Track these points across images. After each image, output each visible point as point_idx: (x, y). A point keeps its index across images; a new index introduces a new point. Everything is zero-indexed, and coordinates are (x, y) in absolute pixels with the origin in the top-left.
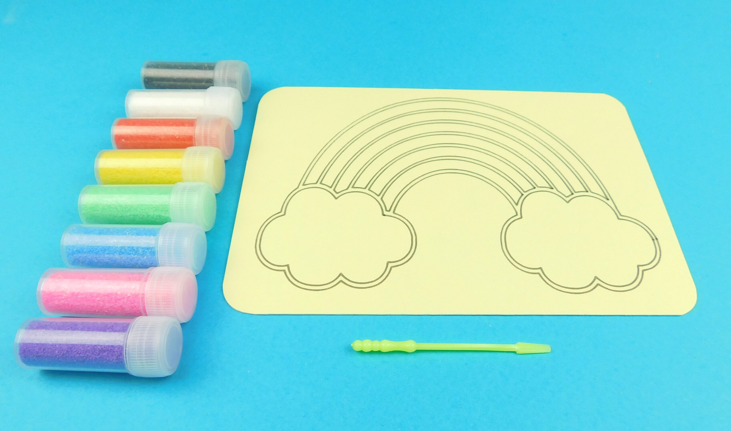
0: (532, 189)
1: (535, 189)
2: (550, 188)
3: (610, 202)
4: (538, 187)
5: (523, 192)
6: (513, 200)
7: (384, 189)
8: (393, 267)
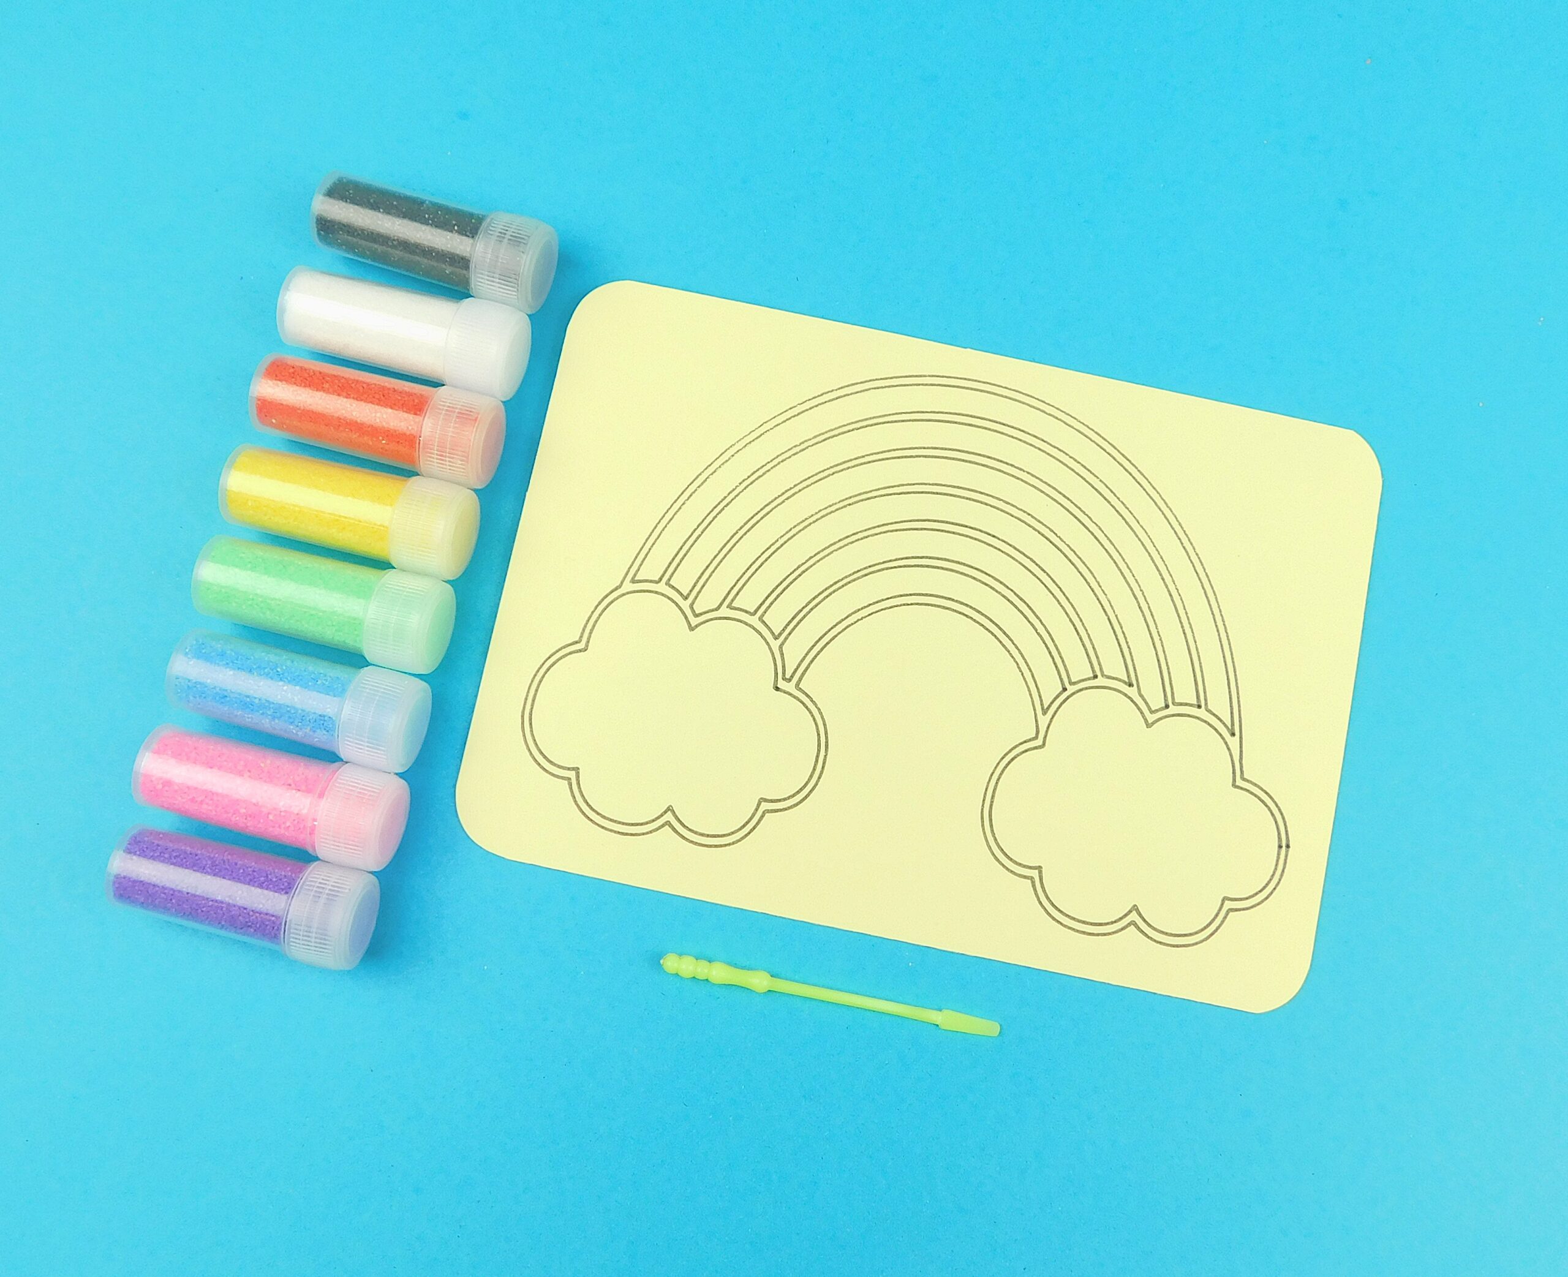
0: (1089, 679)
1: (1096, 680)
2: (1125, 682)
3: (1234, 742)
5: (1069, 683)
6: (1041, 701)
7: (790, 622)
8: (769, 811)
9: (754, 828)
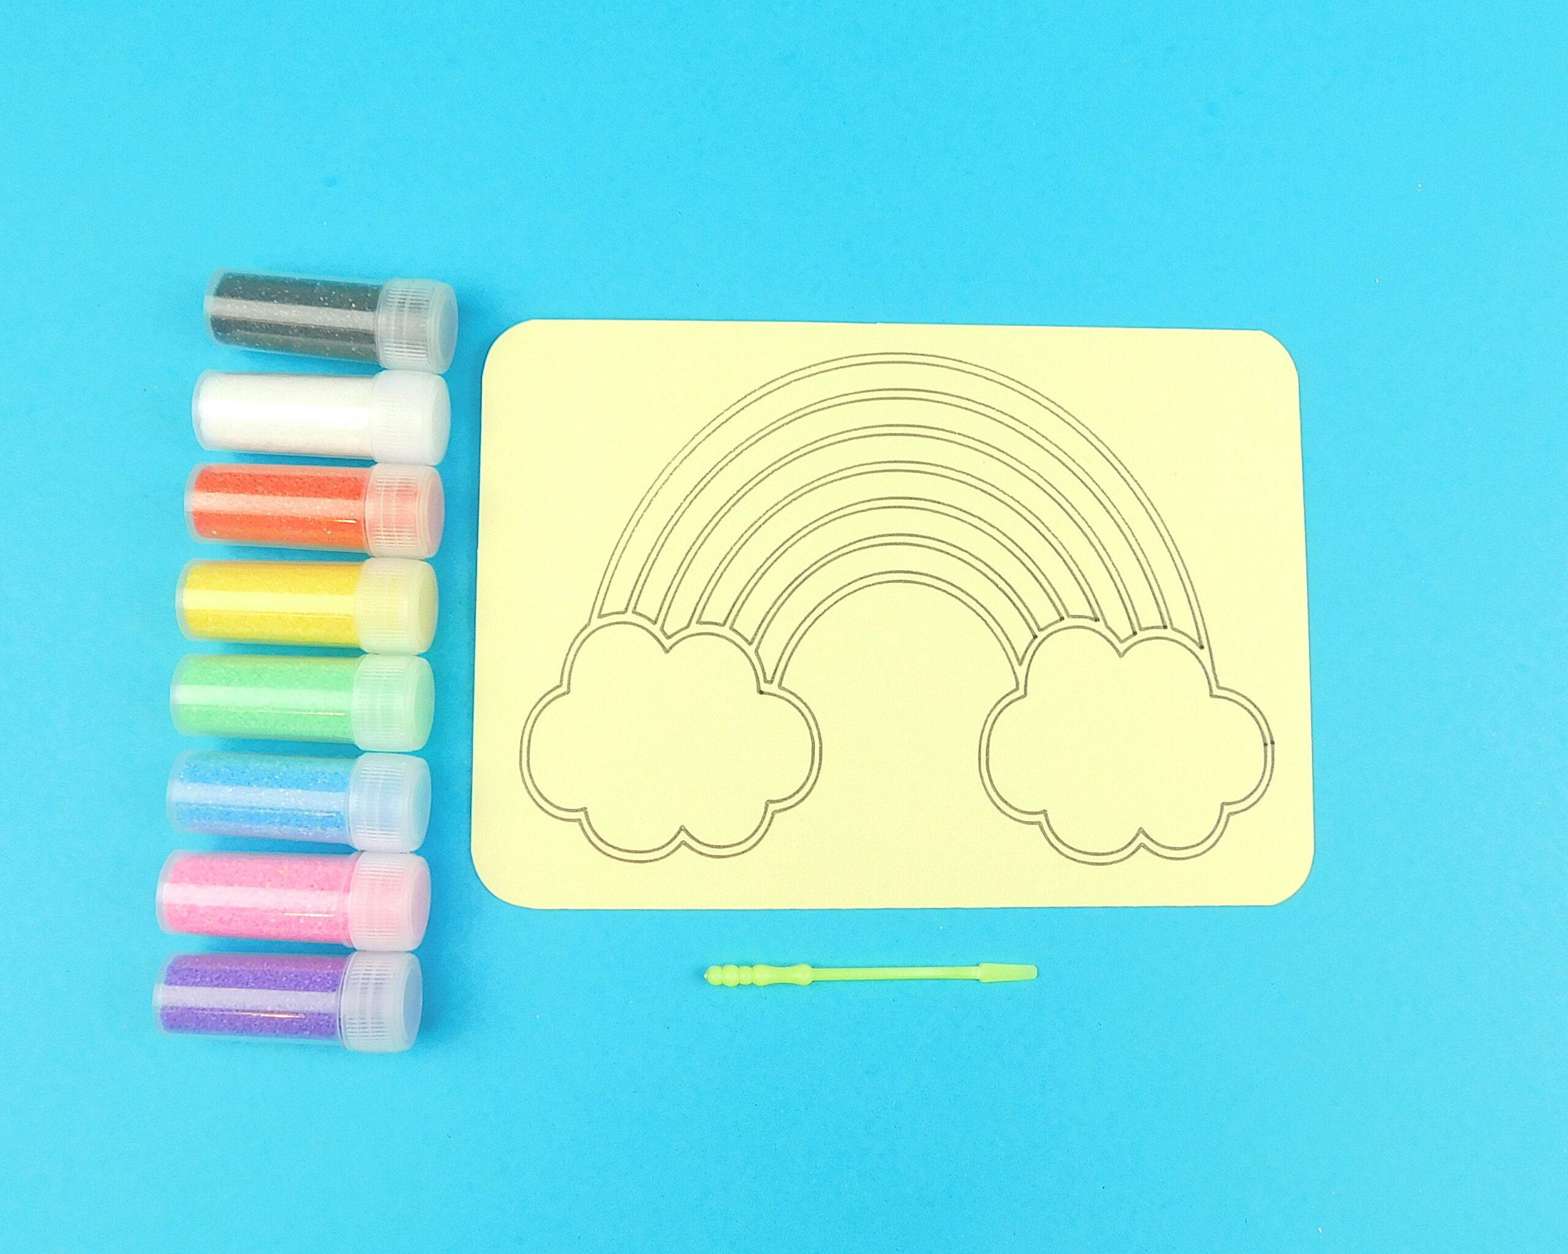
0: (1056, 622)
1: (1063, 622)
2: (1091, 619)
3: (1204, 655)
4: (1068, 616)
5: (1039, 630)
6: (1015, 652)
7: (760, 625)
8: (777, 812)
9: (767, 830)
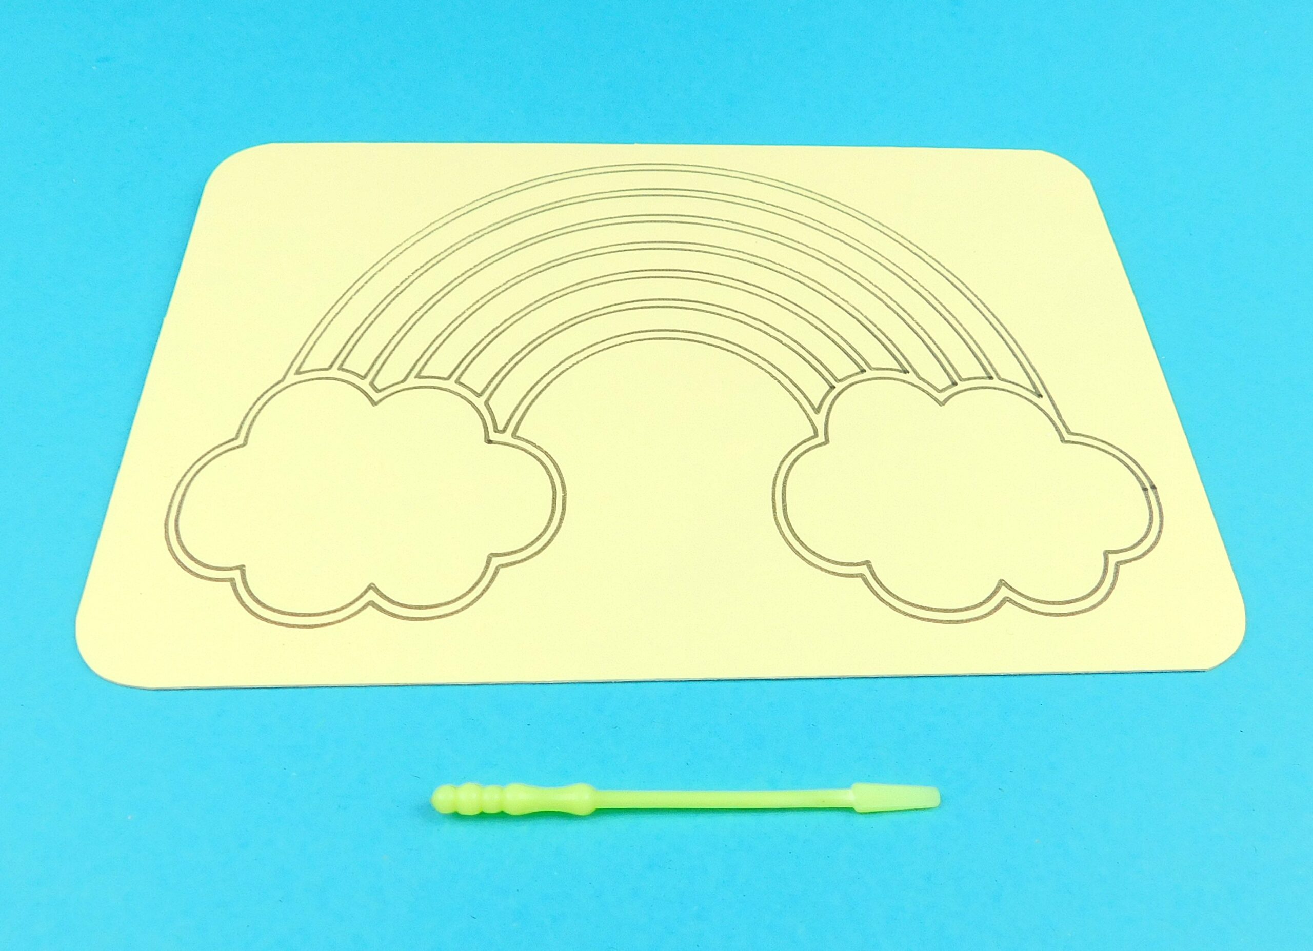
0: (857, 374)
1: (865, 374)
2: (900, 371)
4: (871, 368)
5: (835, 380)
6: (809, 402)
7: (493, 379)
8: (503, 566)
9: (487, 587)
